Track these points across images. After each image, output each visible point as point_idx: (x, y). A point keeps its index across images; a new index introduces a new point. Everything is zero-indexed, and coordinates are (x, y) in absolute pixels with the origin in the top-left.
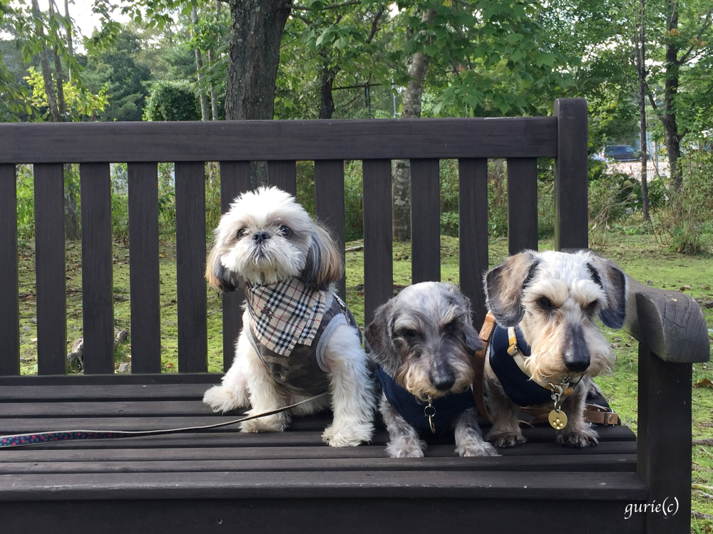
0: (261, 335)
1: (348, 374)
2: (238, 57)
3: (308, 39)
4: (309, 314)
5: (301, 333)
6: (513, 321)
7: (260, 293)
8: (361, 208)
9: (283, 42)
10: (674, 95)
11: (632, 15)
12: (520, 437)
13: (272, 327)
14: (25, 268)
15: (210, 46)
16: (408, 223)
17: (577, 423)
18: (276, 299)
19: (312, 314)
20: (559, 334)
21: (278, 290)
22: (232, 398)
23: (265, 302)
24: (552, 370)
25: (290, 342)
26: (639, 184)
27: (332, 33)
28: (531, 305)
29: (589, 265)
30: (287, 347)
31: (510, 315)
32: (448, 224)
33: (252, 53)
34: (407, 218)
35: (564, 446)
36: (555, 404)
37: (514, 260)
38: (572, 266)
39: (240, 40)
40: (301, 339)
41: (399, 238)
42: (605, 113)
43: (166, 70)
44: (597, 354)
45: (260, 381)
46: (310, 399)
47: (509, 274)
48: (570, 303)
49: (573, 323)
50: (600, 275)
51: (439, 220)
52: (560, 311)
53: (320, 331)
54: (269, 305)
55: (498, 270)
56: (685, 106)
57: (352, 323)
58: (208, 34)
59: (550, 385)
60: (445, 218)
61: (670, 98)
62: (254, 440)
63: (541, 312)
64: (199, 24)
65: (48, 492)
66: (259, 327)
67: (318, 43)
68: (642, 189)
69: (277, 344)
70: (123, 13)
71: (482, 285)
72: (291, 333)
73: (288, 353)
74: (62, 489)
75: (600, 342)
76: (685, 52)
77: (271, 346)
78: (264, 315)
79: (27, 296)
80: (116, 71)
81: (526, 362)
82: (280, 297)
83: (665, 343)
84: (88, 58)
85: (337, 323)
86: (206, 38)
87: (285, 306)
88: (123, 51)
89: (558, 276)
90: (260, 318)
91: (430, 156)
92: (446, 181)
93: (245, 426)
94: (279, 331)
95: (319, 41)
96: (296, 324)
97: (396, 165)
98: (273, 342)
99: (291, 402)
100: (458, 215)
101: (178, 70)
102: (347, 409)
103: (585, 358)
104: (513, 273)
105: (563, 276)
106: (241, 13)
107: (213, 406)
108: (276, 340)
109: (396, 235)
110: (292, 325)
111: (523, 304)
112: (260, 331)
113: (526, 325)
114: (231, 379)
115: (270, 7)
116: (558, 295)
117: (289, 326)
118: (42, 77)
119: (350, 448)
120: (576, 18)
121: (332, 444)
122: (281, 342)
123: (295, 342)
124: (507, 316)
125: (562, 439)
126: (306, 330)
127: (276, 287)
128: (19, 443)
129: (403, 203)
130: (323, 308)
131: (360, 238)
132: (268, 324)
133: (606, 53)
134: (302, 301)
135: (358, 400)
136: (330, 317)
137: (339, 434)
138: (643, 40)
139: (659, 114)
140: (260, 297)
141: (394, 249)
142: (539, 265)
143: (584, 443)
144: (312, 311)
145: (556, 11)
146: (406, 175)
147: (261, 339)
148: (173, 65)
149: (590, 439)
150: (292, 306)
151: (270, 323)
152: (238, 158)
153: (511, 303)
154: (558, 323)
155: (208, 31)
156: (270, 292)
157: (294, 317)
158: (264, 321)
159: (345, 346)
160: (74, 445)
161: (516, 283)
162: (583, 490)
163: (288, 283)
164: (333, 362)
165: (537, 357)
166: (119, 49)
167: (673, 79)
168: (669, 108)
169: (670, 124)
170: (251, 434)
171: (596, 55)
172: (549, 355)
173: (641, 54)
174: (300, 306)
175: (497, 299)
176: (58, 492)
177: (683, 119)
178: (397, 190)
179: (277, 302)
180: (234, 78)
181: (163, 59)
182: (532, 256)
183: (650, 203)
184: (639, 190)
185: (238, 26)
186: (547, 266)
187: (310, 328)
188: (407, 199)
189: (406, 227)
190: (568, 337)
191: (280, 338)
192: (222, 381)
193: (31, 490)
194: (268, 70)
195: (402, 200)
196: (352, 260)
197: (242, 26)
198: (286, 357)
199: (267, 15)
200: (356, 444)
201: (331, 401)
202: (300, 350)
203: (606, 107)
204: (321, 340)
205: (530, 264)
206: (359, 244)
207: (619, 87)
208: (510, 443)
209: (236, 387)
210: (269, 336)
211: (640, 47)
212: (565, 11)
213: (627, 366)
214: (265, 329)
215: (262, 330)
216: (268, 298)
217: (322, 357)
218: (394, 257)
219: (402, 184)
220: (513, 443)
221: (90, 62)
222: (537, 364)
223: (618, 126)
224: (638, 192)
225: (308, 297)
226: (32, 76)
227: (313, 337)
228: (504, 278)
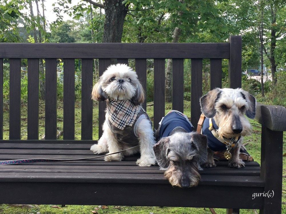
0: (113, 121)
1: (146, 138)
2: (107, 29)
3: (134, 22)
4: (132, 114)
5: (128, 121)
6: (212, 116)
7: (114, 105)
8: (153, 90)
9: (124, 24)
10: (274, 49)
11: (258, 18)
12: (214, 164)
13: (117, 118)
14: (26, 110)
15: (97, 28)
16: (171, 95)
17: (236, 159)
18: (120, 107)
19: (133, 114)
20: (230, 119)
21: (121, 104)
22: (102, 149)
23: (116, 108)
24: (227, 133)
25: (124, 124)
26: (260, 83)
27: (143, 19)
28: (218, 108)
29: (241, 93)
30: (123, 126)
31: (210, 113)
32: (186, 96)
33: (113, 27)
34: (171, 93)
35: (231, 168)
36: (227, 149)
37: (211, 92)
38: (235, 93)
39: (108, 22)
40: (129, 123)
41: (168, 101)
42: (247, 56)
43: (80, 39)
44: (245, 127)
45: (112, 141)
46: (131, 148)
47: (210, 98)
48: (234, 107)
49: (236, 115)
50: (246, 97)
51: (183, 95)
52: (230, 110)
53: (136, 121)
54: (117, 109)
55: (205, 97)
56: (278, 53)
57: (148, 118)
58: (96, 24)
59: (225, 142)
60: (185, 94)
61: (272, 50)
62: (109, 164)
63: (222, 111)
64: (93, 20)
65: (29, 179)
66: (112, 118)
67: (137, 23)
68: (261, 85)
69: (119, 125)
70: (64, 13)
71: (199, 103)
72: (125, 121)
73: (123, 129)
74: (35, 178)
75: (246, 122)
76: (279, 33)
77: (116, 126)
78: (115, 113)
79: (26, 119)
80: (61, 39)
81: (217, 131)
82: (121, 106)
83: (272, 123)
84: (52, 34)
85: (142, 118)
86: (95, 25)
87: (123, 110)
88: (64, 31)
89: (229, 96)
90: (113, 114)
91: (180, 57)
92: (186, 81)
93: (106, 158)
94: (120, 120)
95: (138, 22)
96: (127, 118)
97: (167, 73)
98: (117, 124)
99: (124, 149)
100: (190, 93)
101: (85, 38)
102: (146, 152)
103: (240, 127)
104: (211, 97)
105: (231, 96)
106: (109, 12)
107: (94, 151)
108: (119, 123)
109: (166, 100)
110: (125, 118)
111: (216, 108)
112: (112, 119)
113: (217, 118)
114: (101, 142)
115: (120, 10)
116: (229, 104)
117: (124, 118)
118: (34, 39)
119: (147, 167)
120: (237, 20)
121: (140, 165)
122: (121, 124)
123: (126, 124)
124: (209, 114)
125: (230, 165)
126: (130, 120)
127: (120, 102)
128: (19, 163)
129: (169, 88)
130: (137, 112)
131: (152, 101)
132: (116, 117)
133: (248, 33)
134: (129, 109)
135: (150, 149)
136: (139, 115)
137: (143, 162)
138: (262, 28)
139: (268, 56)
140: (114, 106)
141: (165, 105)
142: (222, 93)
143: (239, 166)
144: (133, 113)
145: (229, 17)
146: (170, 77)
147: (113, 123)
148: (83, 37)
149: (242, 165)
150: (126, 110)
151: (117, 117)
152: (106, 57)
153: (211, 109)
154: (229, 115)
155: (96, 23)
156: (118, 104)
157: (126, 115)
158: (114, 116)
159: (145, 127)
160: (40, 164)
161: (212, 101)
162: (239, 182)
163: (125, 101)
164: (140, 133)
165: (221, 129)
166: (63, 31)
167: (274, 43)
168: (272, 54)
169: (272, 60)
170: (109, 161)
171: (244, 34)
172: (226, 127)
173: (261, 33)
174: (129, 111)
175: (205, 108)
176: (33, 179)
177: (278, 58)
178: (167, 83)
179: (120, 108)
180: (106, 37)
181: (80, 34)
182: (218, 90)
183: (264, 91)
184: (260, 85)
185: (107, 17)
186: (224, 93)
187: (132, 120)
188: (171, 86)
189: (170, 97)
190: (233, 120)
191: (120, 123)
192: (98, 142)
193: (22, 178)
194: (119, 34)
195: (169, 86)
196: (149, 109)
197: (109, 17)
198: (122, 131)
199: (118, 13)
200: (149, 166)
201: (140, 149)
202: (127, 128)
203: (248, 54)
204: (136, 124)
205: (218, 93)
206: (152, 103)
207: (253, 46)
208: (210, 166)
209: (103, 144)
210: (116, 121)
211: (261, 31)
212: (232, 17)
213: (255, 148)
214: (115, 119)
215: (113, 119)
216: (117, 106)
217: (136, 131)
218: (165, 108)
219: (169, 80)
220: (211, 166)
221: (52, 35)
222: (221, 131)
223: (252, 61)
224: (259, 86)
225: (132, 108)
226: (30, 39)
227: (133, 123)
228: (208, 99)
